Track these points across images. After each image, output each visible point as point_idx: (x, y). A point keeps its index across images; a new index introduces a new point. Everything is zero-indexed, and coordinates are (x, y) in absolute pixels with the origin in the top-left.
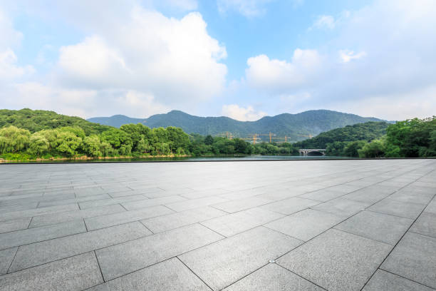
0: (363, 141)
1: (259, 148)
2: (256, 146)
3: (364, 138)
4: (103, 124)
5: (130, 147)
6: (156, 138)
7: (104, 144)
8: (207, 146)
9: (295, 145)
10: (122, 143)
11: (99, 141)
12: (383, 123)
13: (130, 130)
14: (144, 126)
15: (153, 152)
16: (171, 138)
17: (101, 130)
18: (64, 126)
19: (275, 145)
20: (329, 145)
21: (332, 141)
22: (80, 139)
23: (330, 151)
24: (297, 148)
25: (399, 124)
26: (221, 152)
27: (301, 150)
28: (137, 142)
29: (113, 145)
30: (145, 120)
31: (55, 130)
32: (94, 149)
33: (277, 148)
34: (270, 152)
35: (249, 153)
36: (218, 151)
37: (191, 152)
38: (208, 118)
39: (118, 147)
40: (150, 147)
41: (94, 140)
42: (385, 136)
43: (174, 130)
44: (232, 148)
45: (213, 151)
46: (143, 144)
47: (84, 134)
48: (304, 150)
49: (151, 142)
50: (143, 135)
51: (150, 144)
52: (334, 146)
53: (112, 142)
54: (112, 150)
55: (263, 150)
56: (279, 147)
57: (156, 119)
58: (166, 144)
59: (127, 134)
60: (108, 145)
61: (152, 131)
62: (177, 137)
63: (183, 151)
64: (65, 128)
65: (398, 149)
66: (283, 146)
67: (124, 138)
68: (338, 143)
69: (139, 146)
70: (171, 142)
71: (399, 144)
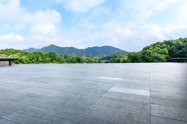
0: (121, 58)
1: (86, 60)
2: (85, 59)
3: (121, 57)
4: (27, 52)
5: (35, 60)
6: (45, 56)
7: (27, 59)
8: (65, 59)
9: (99, 59)
10: (33, 58)
11: (25, 58)
12: (126, 52)
13: (35, 53)
14: (41, 52)
15: (44, 62)
16: (51, 56)
17: (26, 54)
18: (16, 53)
19: (92, 59)
20: (111, 59)
21: (112, 58)
22: (20, 57)
23: (112, 61)
24: (100, 60)
25: (130, 53)
26: (71, 62)
27: (102, 61)
28: (38, 58)
29: (30, 59)
30: (40, 49)
31: (13, 55)
32: (24, 61)
33: (93, 60)
34: (90, 62)
35: (82, 62)
36: (70, 61)
37: (58, 62)
38: (65, 47)
39: (32, 60)
40: (43, 60)
41: (24, 57)
42: (127, 57)
43: (52, 53)
44: (75, 60)
45: (67, 61)
46: (40, 59)
47: (21, 55)
48: (103, 61)
49: (43, 58)
50: (40, 55)
51: (43, 59)
52: (113, 60)
53: (30, 58)
54: (30, 61)
55: (87, 61)
56: (94, 60)
57: (45, 49)
58: (49, 59)
59: (34, 55)
60: (28, 59)
61: (44, 53)
62: (53, 55)
63: (55, 61)
64: (16, 54)
65: (130, 61)
66: (95, 59)
67: (34, 57)
68: (114, 59)
69: (39, 60)
70: (50, 58)
71: (130, 59)
